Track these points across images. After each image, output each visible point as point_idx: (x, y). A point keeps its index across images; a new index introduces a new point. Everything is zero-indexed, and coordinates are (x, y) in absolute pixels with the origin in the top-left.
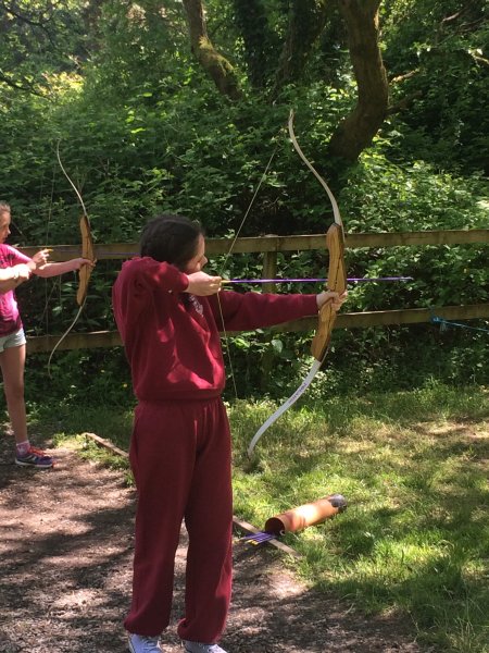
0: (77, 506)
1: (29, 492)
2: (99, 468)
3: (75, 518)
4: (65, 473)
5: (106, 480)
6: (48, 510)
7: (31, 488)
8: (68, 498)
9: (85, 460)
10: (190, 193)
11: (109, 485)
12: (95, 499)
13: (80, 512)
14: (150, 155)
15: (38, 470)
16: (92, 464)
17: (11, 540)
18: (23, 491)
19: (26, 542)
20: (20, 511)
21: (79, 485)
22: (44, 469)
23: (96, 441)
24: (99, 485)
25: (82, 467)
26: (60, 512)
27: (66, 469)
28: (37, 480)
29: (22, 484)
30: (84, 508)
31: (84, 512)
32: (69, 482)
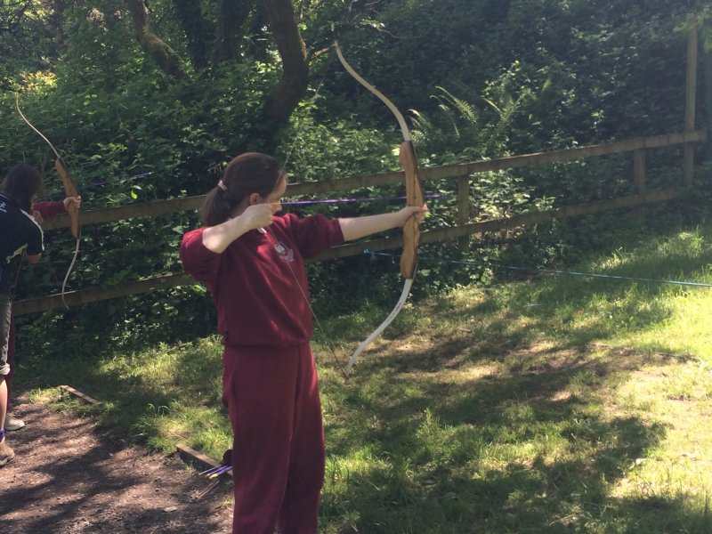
10: (144, 162)
14: (106, 133)
23: (70, 393)
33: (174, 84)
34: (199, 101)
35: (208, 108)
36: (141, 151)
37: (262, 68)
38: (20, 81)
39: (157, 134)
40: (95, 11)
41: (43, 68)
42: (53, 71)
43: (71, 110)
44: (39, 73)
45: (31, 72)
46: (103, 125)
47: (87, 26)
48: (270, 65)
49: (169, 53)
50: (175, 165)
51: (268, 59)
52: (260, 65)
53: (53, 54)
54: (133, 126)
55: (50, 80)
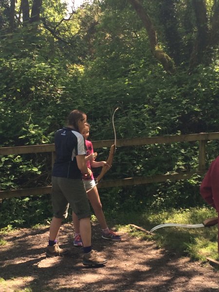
0: (139, 258)
1: (114, 252)
2: (141, 240)
3: (140, 264)
4: (127, 243)
5: (147, 246)
6: (127, 260)
7: (114, 250)
8: (132, 254)
9: (133, 237)
11: (149, 248)
12: (145, 254)
13: (142, 261)
14: (139, 99)
15: (114, 242)
16: (138, 239)
17: (116, 274)
18: (111, 251)
19: (123, 275)
20: (114, 261)
21: (135, 248)
22: (117, 241)
23: (136, 228)
24: (144, 248)
25: (134, 240)
26: (132, 261)
27: (126, 241)
28: (116, 246)
29: (109, 248)
30: (142, 259)
31: (143, 261)
32: (131, 247)
42: (82, 64)
55: (81, 69)
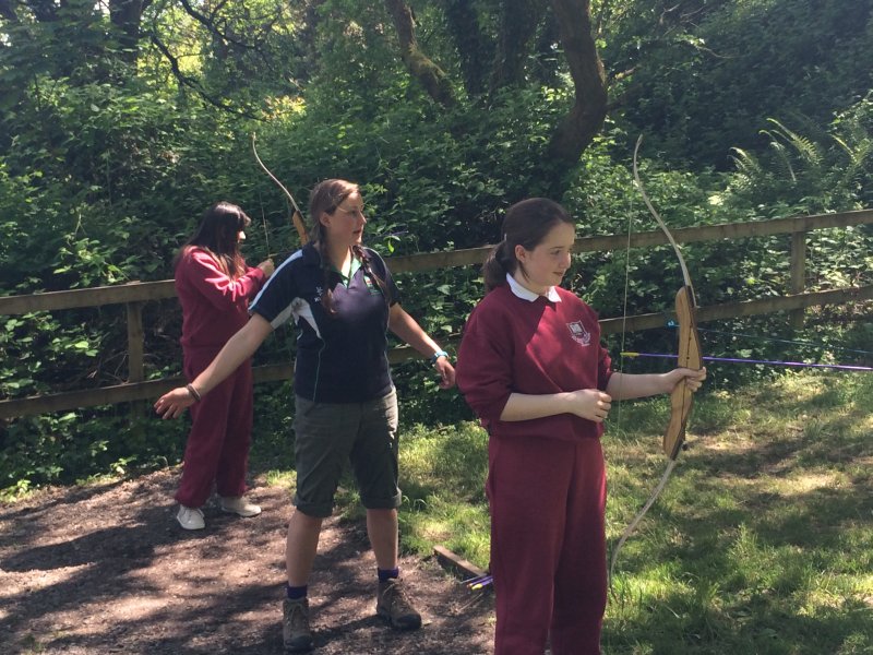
14: (362, 171)
33: (443, 113)
34: (473, 133)
35: (483, 142)
36: (403, 193)
37: (550, 94)
38: (265, 107)
39: (422, 174)
40: (354, 24)
41: (290, 92)
42: (302, 95)
43: (322, 144)
44: (286, 98)
45: (278, 97)
46: (360, 162)
47: (343, 43)
48: (559, 91)
49: (439, 77)
50: (441, 211)
51: (557, 84)
52: (547, 90)
53: (303, 75)
54: (394, 164)
55: (298, 107)
